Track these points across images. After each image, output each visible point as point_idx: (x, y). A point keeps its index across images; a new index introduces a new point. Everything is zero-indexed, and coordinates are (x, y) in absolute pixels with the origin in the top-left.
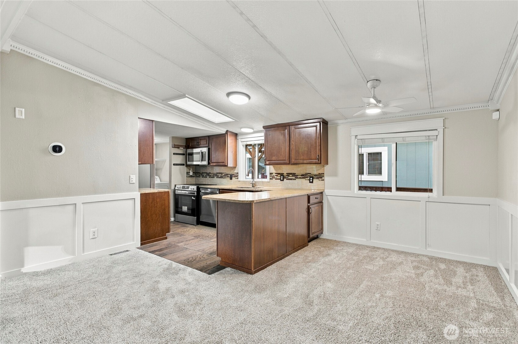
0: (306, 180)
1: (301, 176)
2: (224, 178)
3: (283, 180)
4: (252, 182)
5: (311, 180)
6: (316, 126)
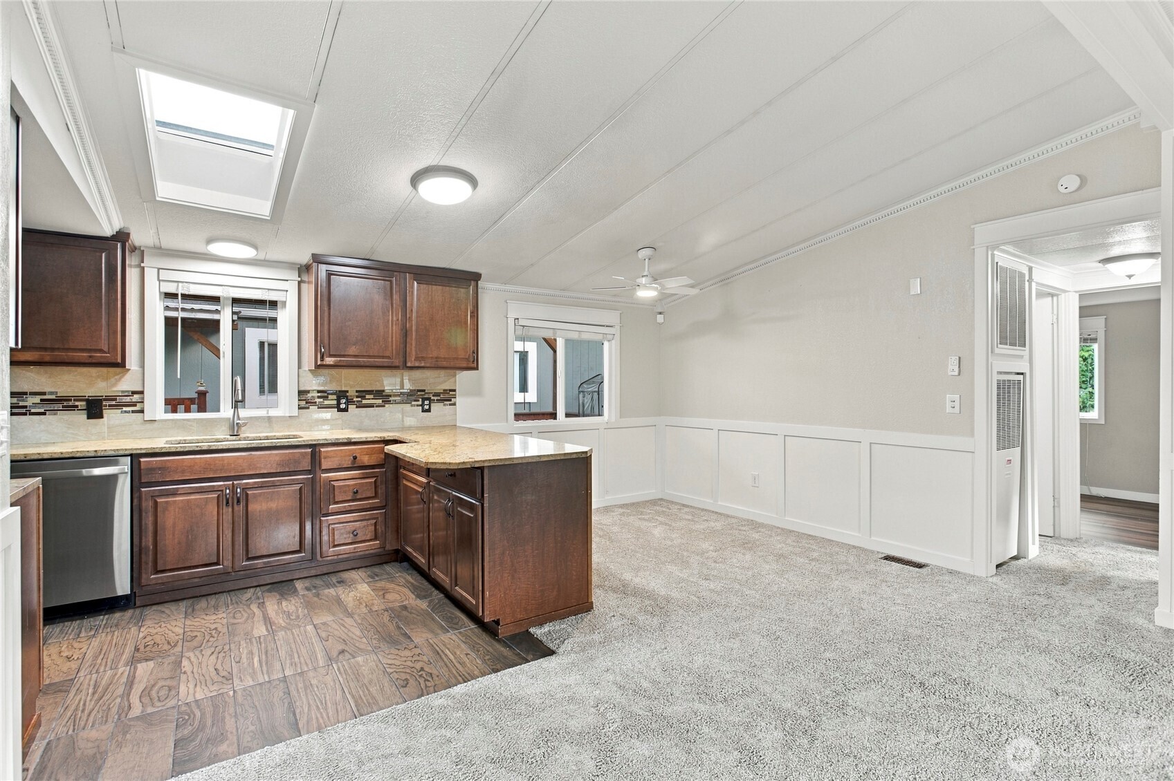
0: (412, 406)
1: (400, 396)
2: (42, 414)
3: (346, 410)
4: (238, 422)
5: (427, 407)
6: (468, 288)
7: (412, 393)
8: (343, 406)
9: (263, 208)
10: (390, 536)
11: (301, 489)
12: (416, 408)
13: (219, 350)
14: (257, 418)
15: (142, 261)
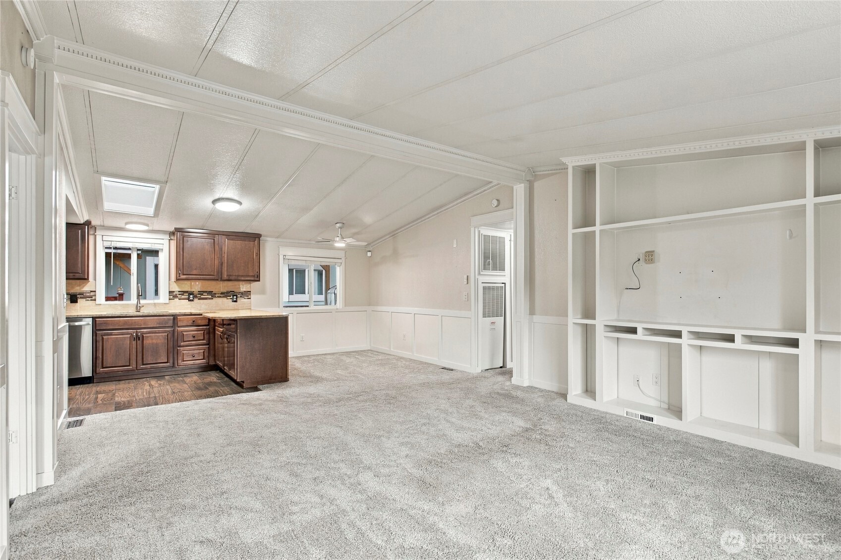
1: (220, 294)
3: (194, 300)
4: (140, 305)
5: (235, 300)
6: (254, 241)
7: (228, 292)
8: (191, 299)
10: (211, 359)
11: (168, 335)
12: (229, 300)
13: (130, 270)
14: (149, 304)
15: (96, 232)
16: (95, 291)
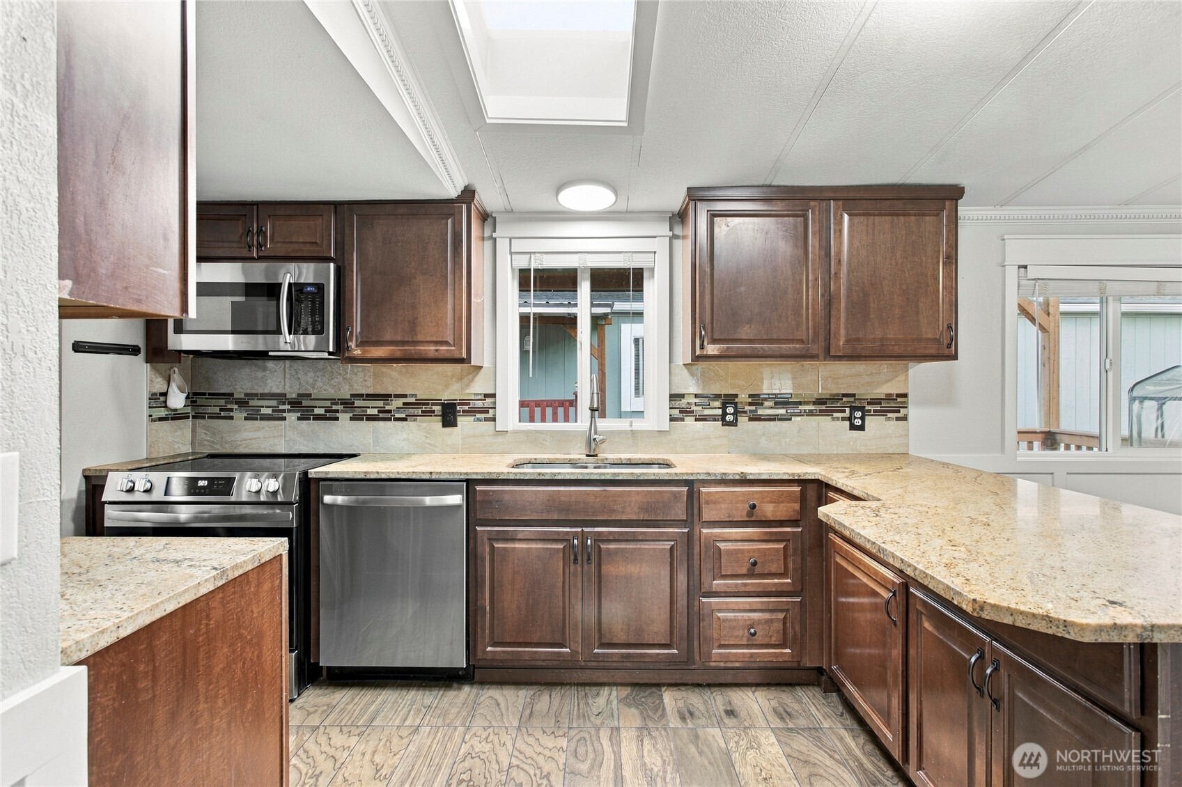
0: (834, 419)
1: (814, 403)
2: (404, 420)
3: (734, 424)
4: (595, 437)
5: (858, 422)
6: (938, 214)
7: (835, 398)
8: (729, 418)
9: (615, 111)
11: (672, 548)
12: (840, 423)
14: (619, 433)
15: (494, 231)
16: (493, 396)
